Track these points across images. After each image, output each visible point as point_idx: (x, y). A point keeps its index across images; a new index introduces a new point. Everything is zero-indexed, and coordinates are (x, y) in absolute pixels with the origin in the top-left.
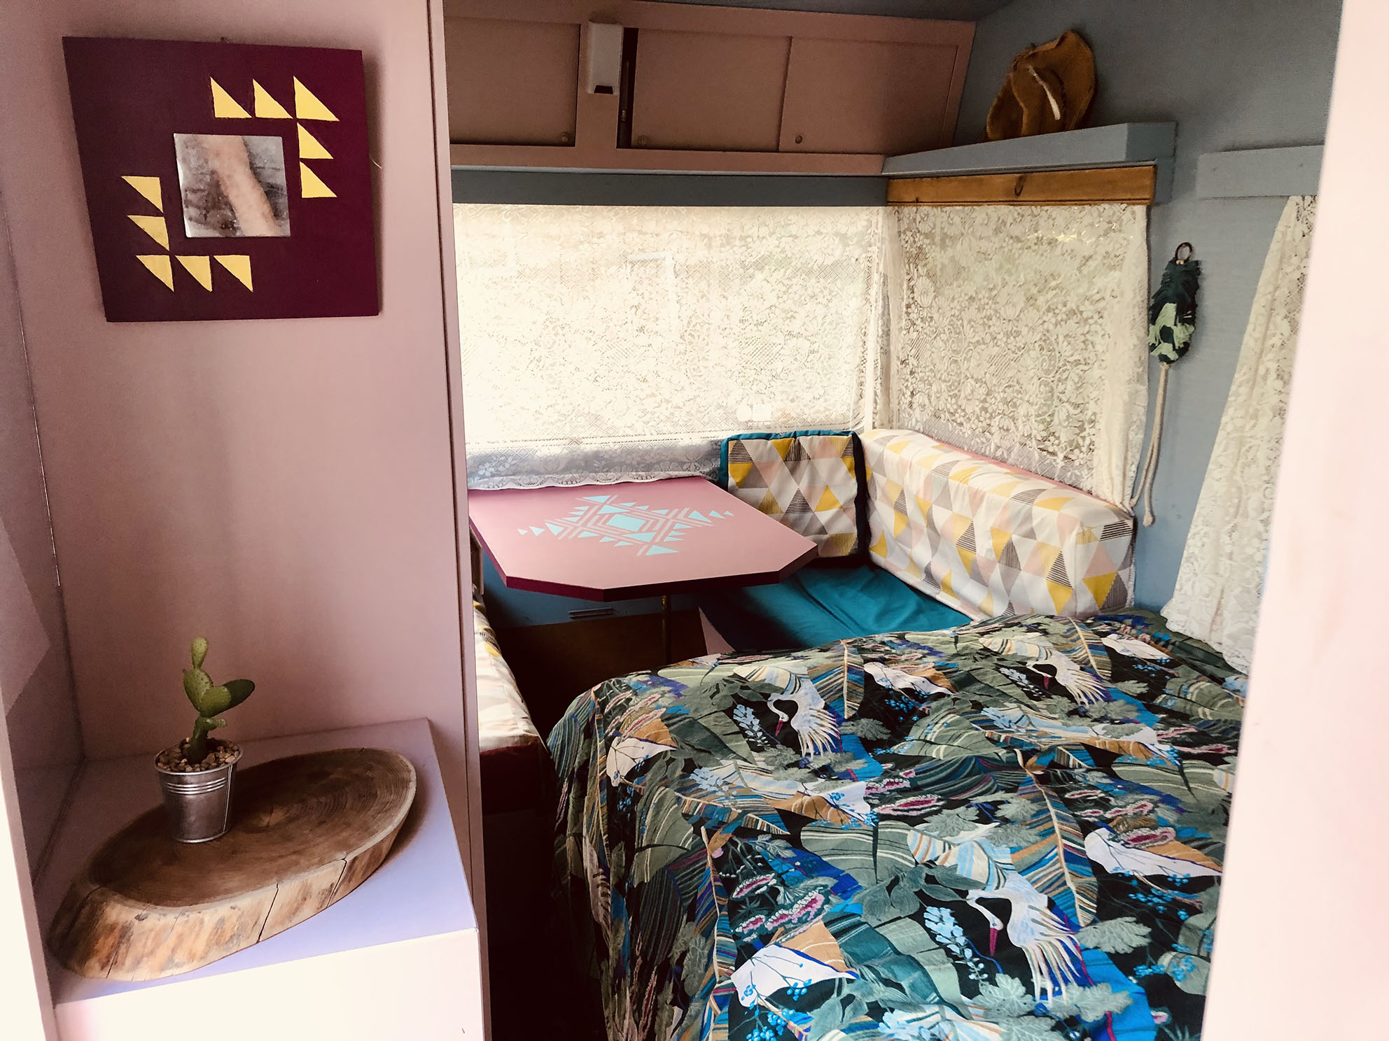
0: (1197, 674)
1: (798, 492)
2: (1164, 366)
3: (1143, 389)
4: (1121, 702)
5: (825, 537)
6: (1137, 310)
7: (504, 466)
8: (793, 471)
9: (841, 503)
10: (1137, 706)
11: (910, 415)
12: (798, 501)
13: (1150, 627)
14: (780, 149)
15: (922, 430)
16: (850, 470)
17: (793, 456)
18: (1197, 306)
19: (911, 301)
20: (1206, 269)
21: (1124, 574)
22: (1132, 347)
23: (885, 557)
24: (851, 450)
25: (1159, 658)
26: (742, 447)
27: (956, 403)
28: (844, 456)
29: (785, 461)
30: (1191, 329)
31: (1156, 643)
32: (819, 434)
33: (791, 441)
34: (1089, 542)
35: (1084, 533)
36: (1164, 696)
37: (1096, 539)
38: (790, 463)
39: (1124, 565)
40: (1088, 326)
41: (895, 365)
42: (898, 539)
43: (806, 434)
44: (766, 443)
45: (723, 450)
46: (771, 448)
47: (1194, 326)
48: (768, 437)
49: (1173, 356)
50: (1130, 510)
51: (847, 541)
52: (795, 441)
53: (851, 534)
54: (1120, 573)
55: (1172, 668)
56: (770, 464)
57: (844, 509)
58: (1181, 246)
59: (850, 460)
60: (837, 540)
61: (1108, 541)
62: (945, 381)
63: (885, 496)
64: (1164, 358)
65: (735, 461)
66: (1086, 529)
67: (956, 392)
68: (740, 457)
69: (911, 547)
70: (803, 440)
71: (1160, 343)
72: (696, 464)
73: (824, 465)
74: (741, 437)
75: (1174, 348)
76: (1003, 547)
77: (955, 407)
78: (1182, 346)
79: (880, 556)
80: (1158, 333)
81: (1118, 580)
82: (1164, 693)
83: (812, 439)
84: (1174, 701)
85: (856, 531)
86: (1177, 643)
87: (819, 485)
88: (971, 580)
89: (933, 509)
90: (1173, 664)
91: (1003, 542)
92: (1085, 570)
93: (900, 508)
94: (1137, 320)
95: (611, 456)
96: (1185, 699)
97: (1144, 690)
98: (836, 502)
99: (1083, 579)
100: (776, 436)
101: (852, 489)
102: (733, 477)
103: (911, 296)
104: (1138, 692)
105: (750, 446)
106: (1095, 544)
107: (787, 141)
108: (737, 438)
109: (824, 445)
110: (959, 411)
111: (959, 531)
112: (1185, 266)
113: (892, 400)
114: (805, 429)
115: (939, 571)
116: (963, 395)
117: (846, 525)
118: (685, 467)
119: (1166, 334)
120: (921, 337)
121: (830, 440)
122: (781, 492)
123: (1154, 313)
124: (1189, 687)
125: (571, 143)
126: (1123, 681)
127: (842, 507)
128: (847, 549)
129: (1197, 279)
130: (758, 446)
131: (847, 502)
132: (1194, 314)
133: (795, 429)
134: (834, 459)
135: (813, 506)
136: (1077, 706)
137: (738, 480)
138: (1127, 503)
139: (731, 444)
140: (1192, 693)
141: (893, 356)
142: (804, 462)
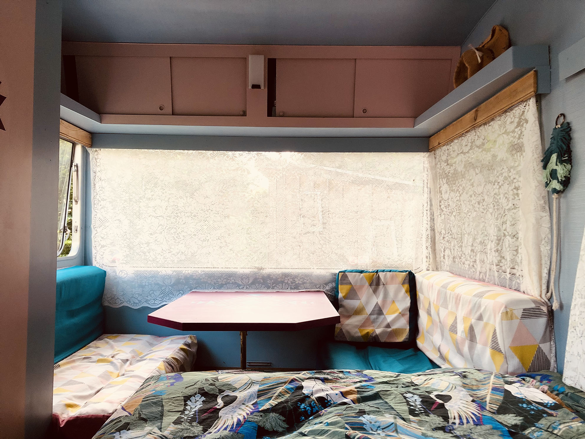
0: (574, 415)
1: (377, 303)
2: (555, 196)
3: (546, 215)
4: (488, 426)
5: (389, 330)
6: (535, 164)
7: (220, 279)
8: (375, 291)
9: (400, 311)
10: (502, 431)
11: (444, 263)
12: (377, 309)
13: (552, 382)
14: (354, 117)
15: (449, 271)
16: (406, 292)
17: (374, 283)
18: (571, 151)
19: (441, 199)
20: (575, 126)
21: (545, 347)
22: (534, 188)
23: (423, 344)
24: (407, 281)
25: (546, 402)
26: (347, 277)
27: (461, 251)
28: (403, 283)
29: (371, 285)
30: (569, 166)
31: (552, 392)
32: (390, 271)
33: (374, 274)
34: (512, 319)
35: (507, 312)
36: (533, 428)
37: (518, 318)
38: (373, 287)
39: (544, 340)
40: (514, 184)
41: (437, 235)
42: (428, 332)
43: (383, 271)
44: (360, 275)
45: (337, 277)
46: (362, 277)
47: (571, 164)
48: (362, 272)
49: (558, 187)
50: (547, 301)
51: (402, 333)
52: (376, 275)
53: (405, 329)
54: (541, 345)
55: (554, 410)
56: (361, 287)
57: (402, 314)
58: (558, 117)
59: (407, 286)
60: (396, 332)
61: (527, 321)
62: (456, 239)
63: (424, 306)
64: (555, 191)
65: (342, 284)
66: (508, 310)
67: (461, 244)
68: (345, 282)
69: (432, 336)
70: (381, 275)
71: (550, 181)
72: (324, 285)
73: (392, 289)
74: (347, 271)
75: (558, 182)
76: (468, 328)
77: (461, 253)
78: (563, 179)
79: (421, 343)
80: (549, 174)
81: (539, 350)
82: (535, 426)
83: (386, 274)
84: (540, 433)
85: (408, 328)
86: (569, 394)
87: (389, 300)
88: (458, 354)
89: (440, 310)
90: (556, 407)
91: (468, 325)
92: (510, 340)
93: (429, 313)
94: (536, 170)
95: (276, 277)
96: (552, 433)
97: (519, 423)
98: (398, 310)
99: (510, 347)
100: (366, 272)
101: (407, 303)
102: (341, 292)
103: (441, 196)
104: (513, 423)
105: (350, 276)
106: (516, 322)
107: (358, 111)
108: (344, 272)
109: (392, 278)
110: (463, 255)
111: (450, 322)
112: (562, 127)
113: (437, 256)
114: (383, 269)
115: (445, 350)
116: (463, 245)
117: (403, 323)
118: (318, 287)
119: (553, 174)
120: (446, 217)
121: (396, 275)
122: (367, 303)
123: (546, 162)
124: (560, 424)
125: (244, 114)
126: (505, 414)
127: (400, 313)
128: (401, 339)
129: (570, 134)
130: (355, 276)
131: (404, 310)
132: (570, 157)
133: (377, 269)
134: (397, 285)
135: (385, 312)
136: (447, 425)
137: (344, 294)
138: (543, 296)
139: (341, 274)
140: (560, 429)
141: (436, 231)
142: (381, 287)
